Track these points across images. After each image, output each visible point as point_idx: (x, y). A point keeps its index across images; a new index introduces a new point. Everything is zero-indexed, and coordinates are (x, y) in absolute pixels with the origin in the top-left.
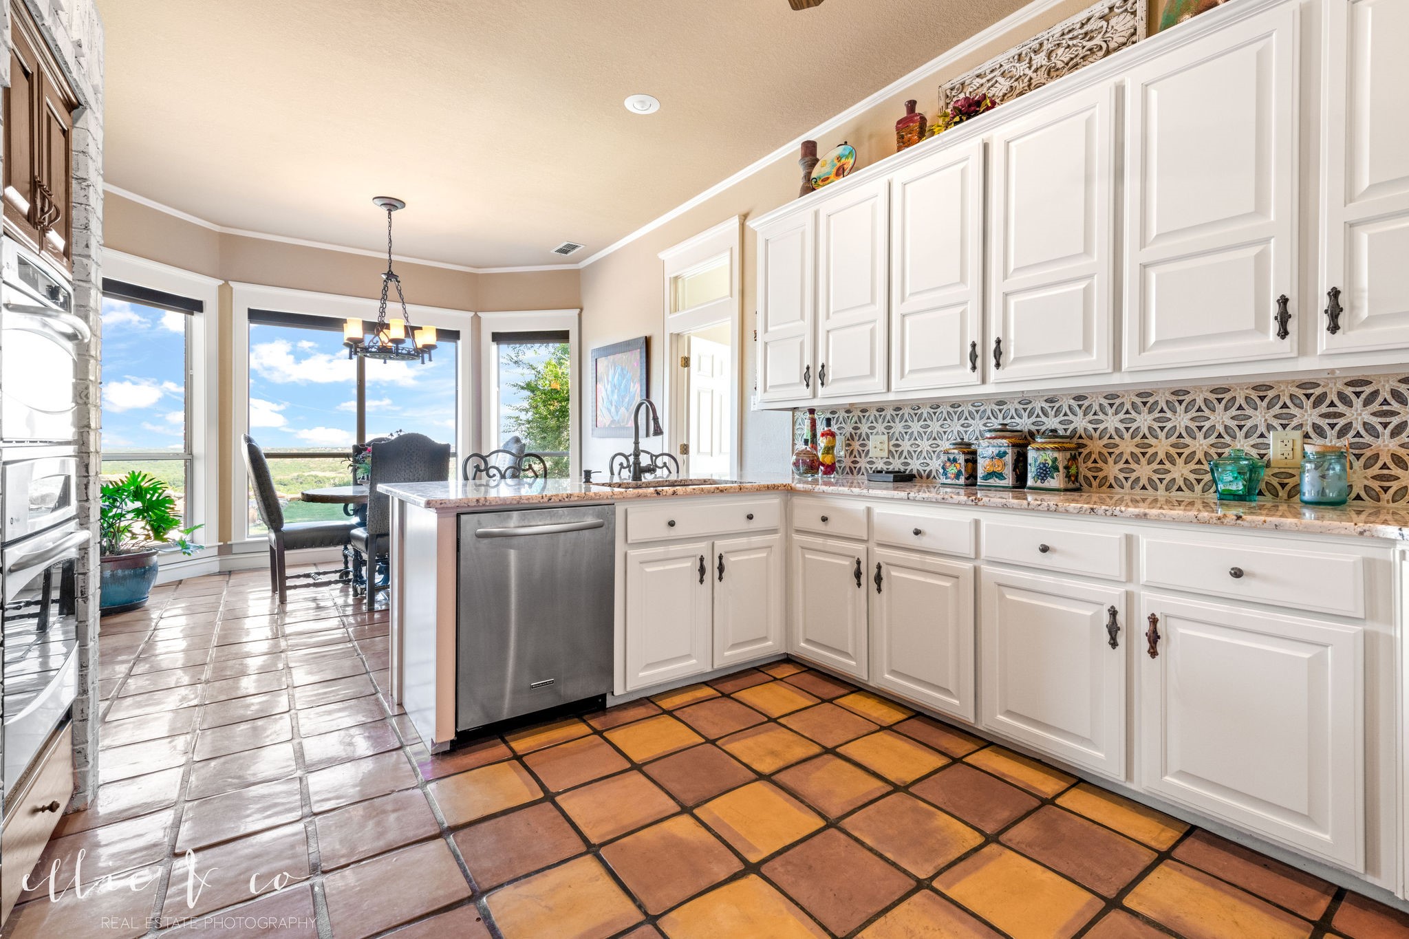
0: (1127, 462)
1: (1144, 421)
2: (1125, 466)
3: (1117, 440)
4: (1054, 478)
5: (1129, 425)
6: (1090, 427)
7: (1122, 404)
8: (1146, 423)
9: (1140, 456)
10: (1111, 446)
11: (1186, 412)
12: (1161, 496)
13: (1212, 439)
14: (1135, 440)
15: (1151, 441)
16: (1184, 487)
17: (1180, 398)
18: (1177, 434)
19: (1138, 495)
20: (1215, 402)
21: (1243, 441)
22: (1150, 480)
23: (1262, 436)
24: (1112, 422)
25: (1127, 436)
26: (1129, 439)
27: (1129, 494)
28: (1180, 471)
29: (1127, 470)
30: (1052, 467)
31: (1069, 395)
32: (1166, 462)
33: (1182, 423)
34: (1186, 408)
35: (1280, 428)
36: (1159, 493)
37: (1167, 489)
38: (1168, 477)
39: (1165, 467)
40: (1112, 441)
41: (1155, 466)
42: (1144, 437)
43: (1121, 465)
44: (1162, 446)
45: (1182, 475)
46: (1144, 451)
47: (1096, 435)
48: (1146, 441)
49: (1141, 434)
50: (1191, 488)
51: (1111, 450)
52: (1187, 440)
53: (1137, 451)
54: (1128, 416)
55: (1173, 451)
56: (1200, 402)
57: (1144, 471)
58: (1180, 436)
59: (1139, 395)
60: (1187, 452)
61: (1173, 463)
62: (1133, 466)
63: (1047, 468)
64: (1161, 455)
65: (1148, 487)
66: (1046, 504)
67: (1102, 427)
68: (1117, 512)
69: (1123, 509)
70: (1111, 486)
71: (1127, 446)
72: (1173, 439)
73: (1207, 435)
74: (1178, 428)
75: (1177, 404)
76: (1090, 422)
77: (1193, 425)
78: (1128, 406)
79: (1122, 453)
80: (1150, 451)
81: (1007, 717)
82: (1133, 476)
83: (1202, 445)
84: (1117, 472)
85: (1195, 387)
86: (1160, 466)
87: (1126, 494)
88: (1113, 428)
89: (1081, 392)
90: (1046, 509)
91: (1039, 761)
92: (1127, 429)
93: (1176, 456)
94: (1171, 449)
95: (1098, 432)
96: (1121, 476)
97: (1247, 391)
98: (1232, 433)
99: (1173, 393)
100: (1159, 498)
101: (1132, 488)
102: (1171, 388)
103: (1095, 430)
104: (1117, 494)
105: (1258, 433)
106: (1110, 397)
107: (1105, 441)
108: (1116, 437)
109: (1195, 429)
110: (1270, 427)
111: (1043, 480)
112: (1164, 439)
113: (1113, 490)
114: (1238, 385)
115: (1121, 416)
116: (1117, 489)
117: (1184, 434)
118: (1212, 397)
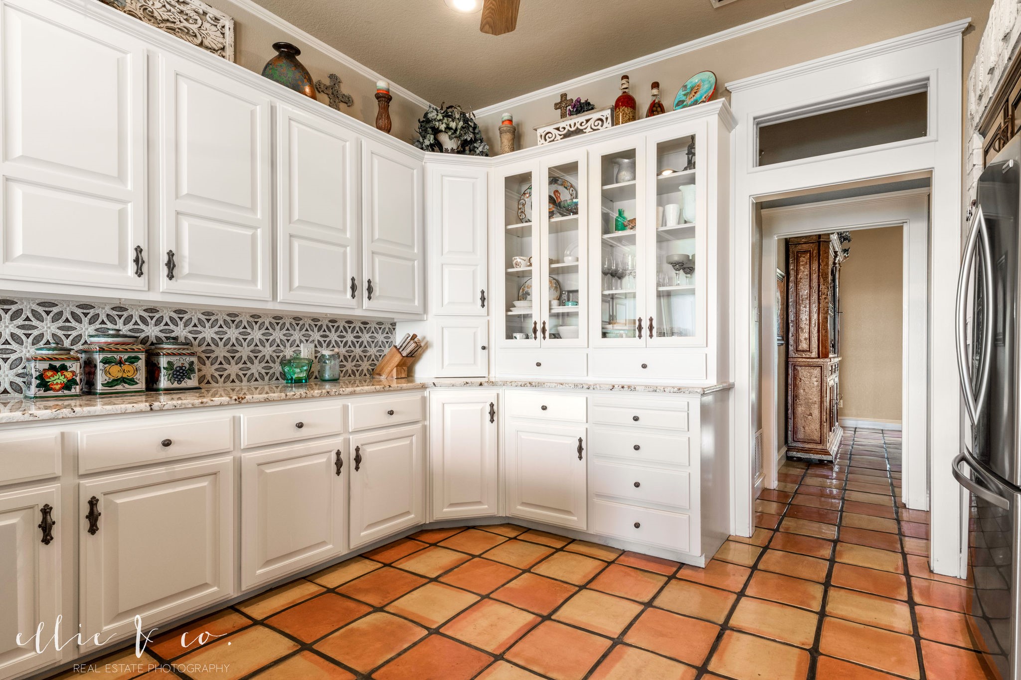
0: (221, 363)
1: (233, 333)
2: (220, 366)
3: (213, 347)
4: (191, 379)
5: (222, 337)
6: (190, 336)
7: (217, 320)
8: (234, 335)
9: (230, 359)
10: (208, 351)
11: (259, 329)
12: (244, 386)
13: (274, 348)
14: (227, 347)
15: (238, 348)
16: (258, 379)
17: (256, 320)
18: (254, 344)
19: (228, 387)
20: (275, 324)
21: (289, 348)
22: (237, 375)
23: (298, 346)
24: (208, 333)
25: (221, 344)
26: (222, 347)
27: (222, 387)
28: (256, 368)
29: (221, 369)
30: (189, 369)
31: (170, 308)
32: (248, 363)
33: (257, 337)
34: (259, 326)
35: (305, 342)
36: (243, 384)
37: (249, 381)
38: (249, 373)
39: (247, 366)
40: (209, 348)
41: (241, 365)
42: (233, 345)
43: (216, 366)
44: (245, 352)
45: (258, 370)
46: (233, 355)
47: (196, 343)
48: (234, 348)
49: (231, 343)
50: (263, 379)
51: (208, 355)
52: (261, 348)
53: (228, 355)
54: (221, 329)
55: (252, 355)
56: (267, 324)
57: (233, 369)
58: (256, 345)
59: (229, 315)
60: (260, 355)
61: (252, 363)
62: (226, 366)
63: (184, 370)
64: (245, 358)
65: (236, 380)
66: (299, 393)
67: (200, 336)
68: (341, 392)
69: (344, 389)
70: (208, 382)
71: (221, 352)
72: (252, 347)
73: (271, 345)
74: (255, 340)
75: (254, 324)
76: (190, 332)
77: (263, 338)
78: (221, 322)
79: (217, 357)
80: (237, 355)
81: (265, 568)
82: (226, 373)
83: (268, 351)
84: (214, 371)
85: (264, 314)
86: (244, 366)
87: (219, 387)
88: (210, 338)
89: (182, 308)
90: (299, 397)
91: (271, 590)
92: (221, 339)
93: (254, 358)
94: (251, 353)
95: (197, 341)
96: (216, 374)
97: (291, 320)
98: (284, 344)
99: (251, 316)
100: (243, 388)
101: (224, 382)
102: (250, 313)
103: (195, 339)
104: (213, 388)
105: (296, 344)
106: (206, 314)
107: (204, 348)
108: (212, 345)
109: (265, 341)
110: (301, 341)
111: (180, 381)
112: (246, 347)
113: (210, 385)
114: (287, 316)
115: (216, 329)
116: (214, 384)
117: (259, 344)
118: (274, 321)
